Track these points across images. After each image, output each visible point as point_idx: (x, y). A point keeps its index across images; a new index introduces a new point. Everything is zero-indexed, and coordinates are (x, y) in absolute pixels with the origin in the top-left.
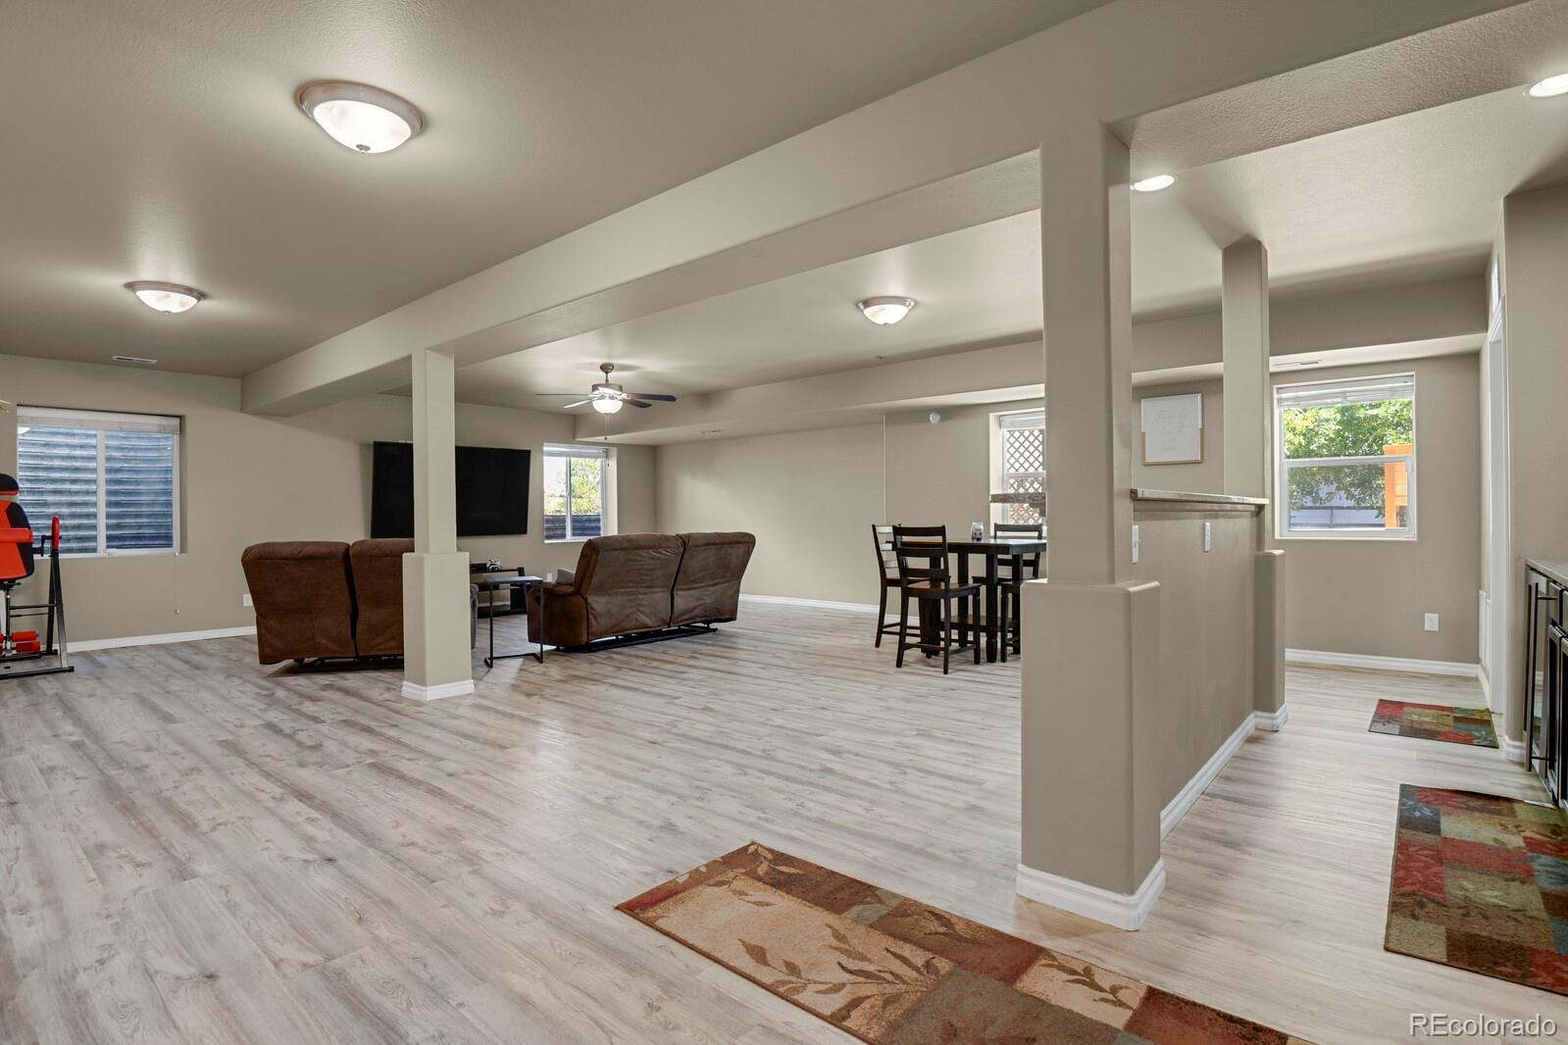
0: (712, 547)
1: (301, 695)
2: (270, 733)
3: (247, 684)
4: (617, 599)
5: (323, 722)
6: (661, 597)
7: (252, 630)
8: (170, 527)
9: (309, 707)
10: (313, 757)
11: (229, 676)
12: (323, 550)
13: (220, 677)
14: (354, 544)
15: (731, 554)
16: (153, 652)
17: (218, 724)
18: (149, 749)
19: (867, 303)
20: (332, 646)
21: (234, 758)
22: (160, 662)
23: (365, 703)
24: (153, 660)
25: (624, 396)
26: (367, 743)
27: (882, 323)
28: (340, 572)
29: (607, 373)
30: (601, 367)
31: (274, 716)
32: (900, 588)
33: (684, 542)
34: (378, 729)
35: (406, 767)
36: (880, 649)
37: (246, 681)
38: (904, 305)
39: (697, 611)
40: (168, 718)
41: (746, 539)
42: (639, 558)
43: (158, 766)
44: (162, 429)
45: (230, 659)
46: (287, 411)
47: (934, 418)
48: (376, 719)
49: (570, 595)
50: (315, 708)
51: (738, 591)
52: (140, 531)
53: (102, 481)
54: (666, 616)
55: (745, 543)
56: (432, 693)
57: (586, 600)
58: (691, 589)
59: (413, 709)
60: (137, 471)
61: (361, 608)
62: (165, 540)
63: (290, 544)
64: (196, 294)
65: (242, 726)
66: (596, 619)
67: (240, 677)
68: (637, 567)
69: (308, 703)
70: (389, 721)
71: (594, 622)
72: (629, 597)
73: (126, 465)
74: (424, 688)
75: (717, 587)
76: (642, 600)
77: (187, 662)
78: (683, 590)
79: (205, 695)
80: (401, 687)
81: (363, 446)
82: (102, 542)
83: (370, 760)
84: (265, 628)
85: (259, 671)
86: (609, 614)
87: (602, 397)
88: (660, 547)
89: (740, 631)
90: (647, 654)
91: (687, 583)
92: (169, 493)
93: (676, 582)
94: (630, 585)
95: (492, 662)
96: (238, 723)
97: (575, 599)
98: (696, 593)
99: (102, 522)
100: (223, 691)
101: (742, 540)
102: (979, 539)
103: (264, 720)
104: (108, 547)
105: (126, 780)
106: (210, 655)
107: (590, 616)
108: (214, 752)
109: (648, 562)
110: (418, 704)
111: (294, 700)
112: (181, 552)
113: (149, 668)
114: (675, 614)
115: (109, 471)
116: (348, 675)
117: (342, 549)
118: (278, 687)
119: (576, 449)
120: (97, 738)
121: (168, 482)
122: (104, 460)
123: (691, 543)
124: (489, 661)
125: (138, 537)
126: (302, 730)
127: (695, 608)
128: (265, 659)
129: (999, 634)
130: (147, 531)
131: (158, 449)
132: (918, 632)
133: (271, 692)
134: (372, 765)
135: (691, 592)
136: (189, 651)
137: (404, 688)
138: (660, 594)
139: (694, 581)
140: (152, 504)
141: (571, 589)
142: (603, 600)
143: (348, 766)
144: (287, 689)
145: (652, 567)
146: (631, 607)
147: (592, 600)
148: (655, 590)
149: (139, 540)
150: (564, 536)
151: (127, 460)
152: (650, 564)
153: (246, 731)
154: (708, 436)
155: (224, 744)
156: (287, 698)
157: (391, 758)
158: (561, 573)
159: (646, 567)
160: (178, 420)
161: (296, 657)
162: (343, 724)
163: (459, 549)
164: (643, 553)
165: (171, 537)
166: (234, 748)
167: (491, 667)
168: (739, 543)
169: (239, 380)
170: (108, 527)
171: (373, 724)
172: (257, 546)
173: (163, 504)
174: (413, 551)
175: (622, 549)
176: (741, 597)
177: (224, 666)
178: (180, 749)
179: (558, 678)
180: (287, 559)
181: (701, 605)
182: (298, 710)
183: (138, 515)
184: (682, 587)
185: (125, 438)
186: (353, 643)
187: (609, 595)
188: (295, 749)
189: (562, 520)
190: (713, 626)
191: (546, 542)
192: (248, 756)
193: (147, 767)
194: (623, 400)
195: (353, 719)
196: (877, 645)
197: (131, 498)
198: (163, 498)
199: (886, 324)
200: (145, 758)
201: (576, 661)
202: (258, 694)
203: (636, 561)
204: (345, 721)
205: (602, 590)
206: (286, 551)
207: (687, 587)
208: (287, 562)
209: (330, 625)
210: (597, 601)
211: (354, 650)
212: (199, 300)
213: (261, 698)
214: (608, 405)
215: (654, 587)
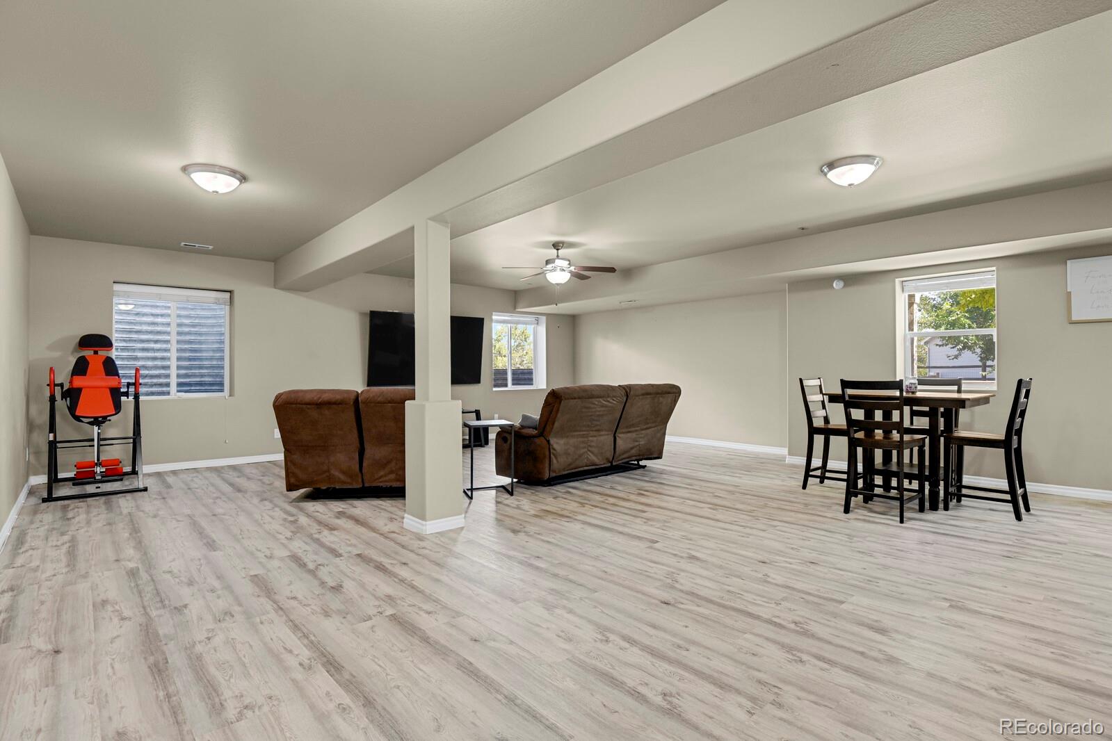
0: (648, 396)
1: (320, 523)
2: (293, 565)
3: (277, 509)
4: (572, 441)
5: (341, 555)
6: (606, 439)
7: (280, 457)
8: (222, 376)
9: (327, 537)
10: (335, 603)
11: (262, 500)
12: (338, 397)
13: (256, 501)
14: (362, 392)
15: (662, 403)
16: (208, 474)
17: (252, 554)
18: (191, 583)
19: (832, 165)
20: (342, 477)
21: (263, 600)
22: (213, 485)
23: (374, 534)
24: (207, 482)
25: (572, 268)
26: (385, 587)
27: (845, 184)
28: (351, 415)
29: (558, 250)
30: (553, 245)
31: (298, 546)
32: (847, 438)
33: (627, 392)
34: (389, 567)
35: (427, 623)
36: (807, 491)
37: (276, 506)
38: (872, 163)
39: (633, 452)
40: (211, 545)
41: (675, 390)
42: (592, 406)
43: (196, 608)
44: (217, 302)
45: (264, 483)
46: (305, 287)
47: (837, 285)
48: (387, 555)
49: (534, 436)
50: (332, 538)
51: (664, 434)
52: (202, 379)
53: (174, 342)
54: (609, 455)
55: (673, 393)
56: (431, 527)
57: (548, 441)
58: (629, 432)
59: (415, 544)
60: (200, 334)
61: (367, 446)
62: (218, 386)
63: (312, 391)
64: (238, 176)
65: (271, 557)
66: (556, 458)
67: (271, 502)
68: (590, 414)
69: (326, 532)
70: (398, 557)
71: (555, 461)
72: (582, 439)
73: (192, 329)
74: (424, 523)
75: (648, 431)
76: (592, 441)
77: (231, 485)
78: (623, 433)
79: (243, 519)
80: (403, 518)
81: (362, 314)
82: (173, 388)
83: (390, 612)
84: (291, 461)
85: (285, 496)
86: (567, 453)
87: (554, 270)
88: (608, 397)
89: (665, 468)
90: (598, 489)
91: (627, 427)
92: (222, 351)
93: (617, 427)
94: (584, 429)
95: (472, 494)
96: (268, 553)
97: (538, 441)
98: (634, 435)
99: (174, 372)
100: (258, 517)
101: (669, 390)
102: (913, 393)
103: (290, 551)
104: (178, 391)
105: (165, 624)
106: (249, 479)
107: (552, 456)
108: (245, 589)
109: (599, 409)
110: (420, 538)
111: (314, 528)
112: (230, 396)
113: (203, 489)
114: (617, 453)
115: (179, 333)
116: (357, 503)
117: (353, 397)
118: (301, 513)
119: (516, 318)
120: (149, 565)
121: (222, 342)
122: (176, 325)
123: (632, 393)
124: (469, 493)
125: (200, 384)
126: (323, 565)
127: (632, 448)
128: (290, 488)
129: (942, 483)
130: (207, 380)
131: (215, 317)
132: (845, 476)
133: (296, 518)
134: (393, 618)
135: (629, 435)
136: (235, 474)
137: (405, 520)
138: (606, 437)
139: (633, 425)
140: (211, 359)
141: (535, 432)
142: (562, 442)
143: (370, 618)
144: (309, 516)
145: (601, 413)
146: (585, 448)
147: (553, 441)
148: (603, 433)
149: (201, 386)
150: (506, 385)
151: (194, 326)
152: (600, 411)
153: (276, 563)
154: (624, 305)
155: (255, 579)
156: (309, 525)
157: (410, 609)
158: (525, 418)
159: (598, 413)
160: (229, 294)
161: (314, 486)
162: (359, 560)
163: (453, 398)
164: (596, 402)
165: (223, 384)
166: (263, 585)
167: (471, 498)
168: (669, 393)
169: (273, 263)
170: (178, 376)
171: (386, 561)
172: (285, 392)
173: (218, 359)
174: (414, 399)
175: (579, 398)
176: (667, 438)
177: (259, 489)
178: (217, 584)
179: (533, 512)
180: (309, 404)
181: (636, 447)
182: (318, 539)
183: (200, 367)
184: (624, 431)
185: (192, 309)
186: (360, 475)
187: (567, 437)
188: (318, 591)
189: (504, 372)
190: (642, 463)
191: (495, 389)
192: (277, 597)
193: (186, 606)
194: (571, 272)
195: (366, 552)
196: (804, 487)
197: (195, 355)
198: (218, 355)
199: (850, 185)
200: (186, 592)
201: (541, 495)
202: (285, 520)
203: (589, 408)
204: (359, 555)
205: (562, 433)
206: (308, 398)
207: (626, 430)
208: (308, 406)
209: (341, 462)
210: (557, 443)
211: (360, 480)
212: (241, 182)
213: (287, 525)
214: (559, 276)
215: (602, 430)
